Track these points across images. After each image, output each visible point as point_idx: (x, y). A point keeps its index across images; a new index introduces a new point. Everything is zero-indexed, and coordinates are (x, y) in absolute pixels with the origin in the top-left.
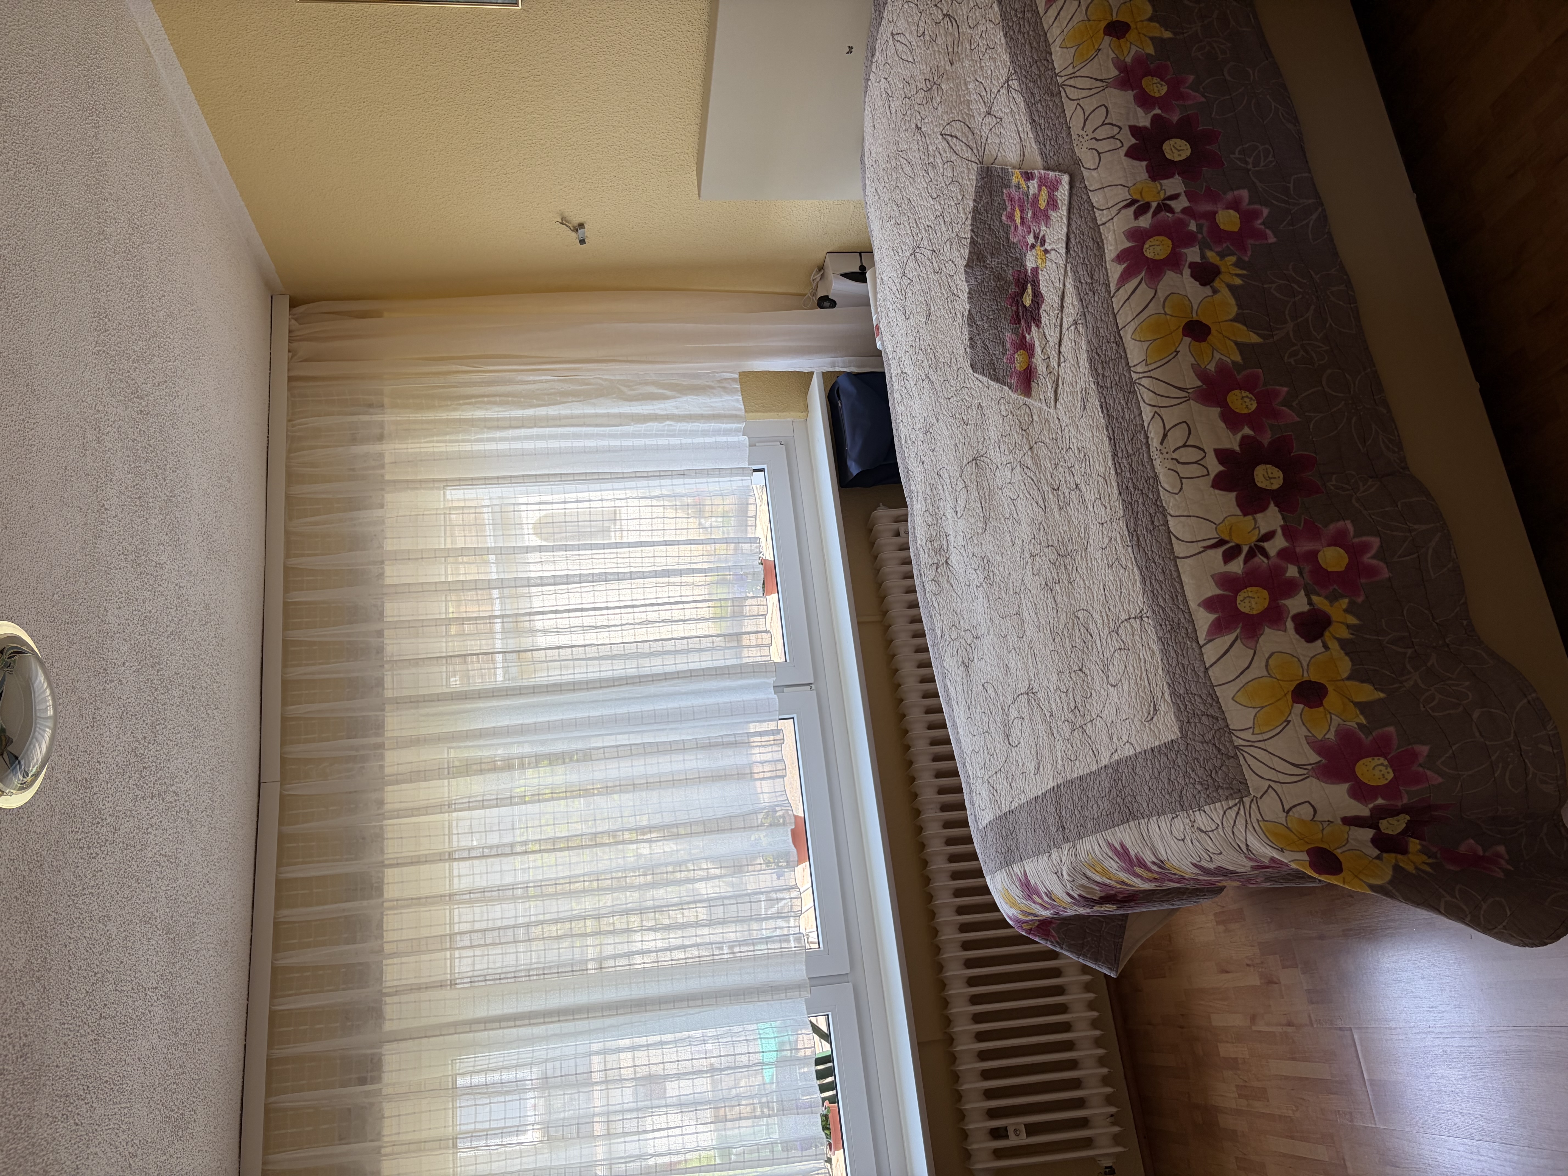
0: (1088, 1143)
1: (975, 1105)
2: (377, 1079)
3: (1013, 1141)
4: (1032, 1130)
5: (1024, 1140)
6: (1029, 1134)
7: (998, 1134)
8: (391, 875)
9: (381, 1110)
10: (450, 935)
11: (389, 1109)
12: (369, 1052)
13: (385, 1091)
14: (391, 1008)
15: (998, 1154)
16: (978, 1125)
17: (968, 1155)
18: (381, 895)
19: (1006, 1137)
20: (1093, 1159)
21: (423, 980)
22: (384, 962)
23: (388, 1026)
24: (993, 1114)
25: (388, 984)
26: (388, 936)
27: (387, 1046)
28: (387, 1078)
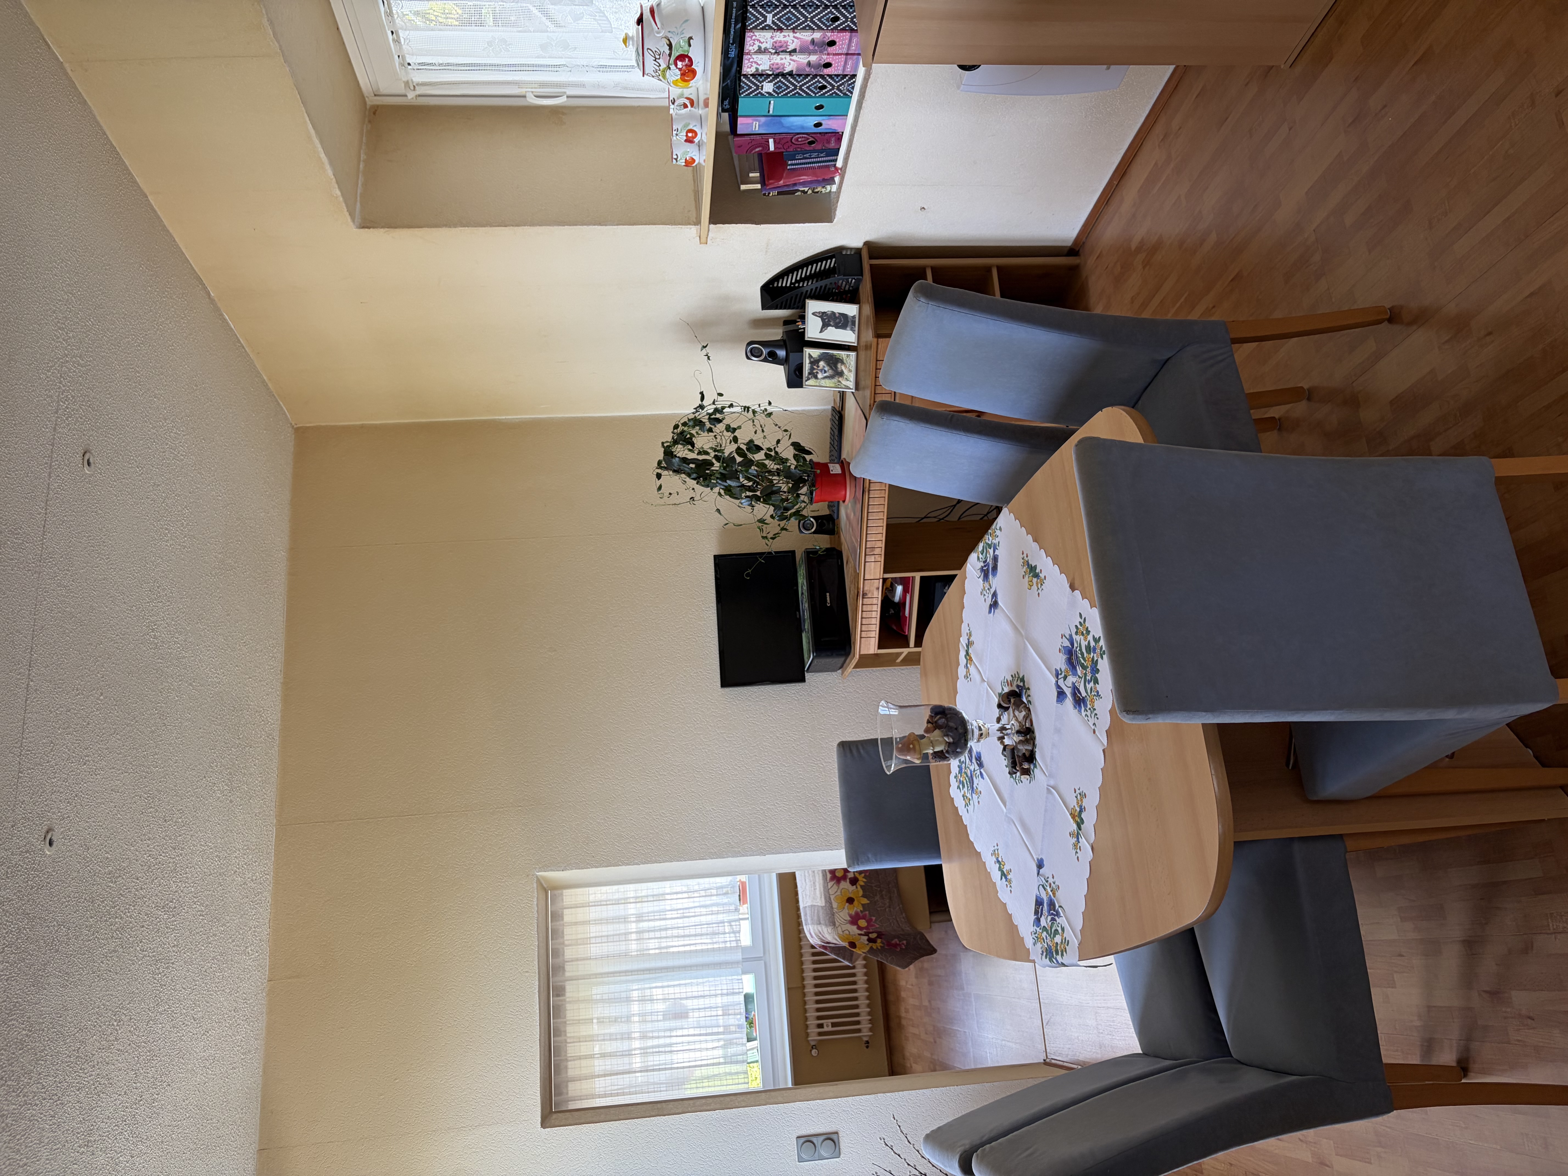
0: (859, 1031)
1: (812, 1014)
2: (564, 995)
3: (826, 1029)
4: (834, 1025)
5: (830, 1029)
6: (832, 1027)
7: (820, 1026)
8: (566, 912)
9: (565, 1007)
10: (590, 938)
11: (568, 1006)
12: (561, 984)
13: (568, 1000)
14: (568, 967)
15: (820, 1034)
16: (812, 1023)
17: (807, 1035)
18: (563, 920)
19: (823, 1027)
20: (860, 1037)
21: (579, 956)
22: (565, 948)
23: (567, 974)
24: (819, 1018)
25: (567, 957)
26: (566, 938)
27: (568, 982)
28: (568, 994)
